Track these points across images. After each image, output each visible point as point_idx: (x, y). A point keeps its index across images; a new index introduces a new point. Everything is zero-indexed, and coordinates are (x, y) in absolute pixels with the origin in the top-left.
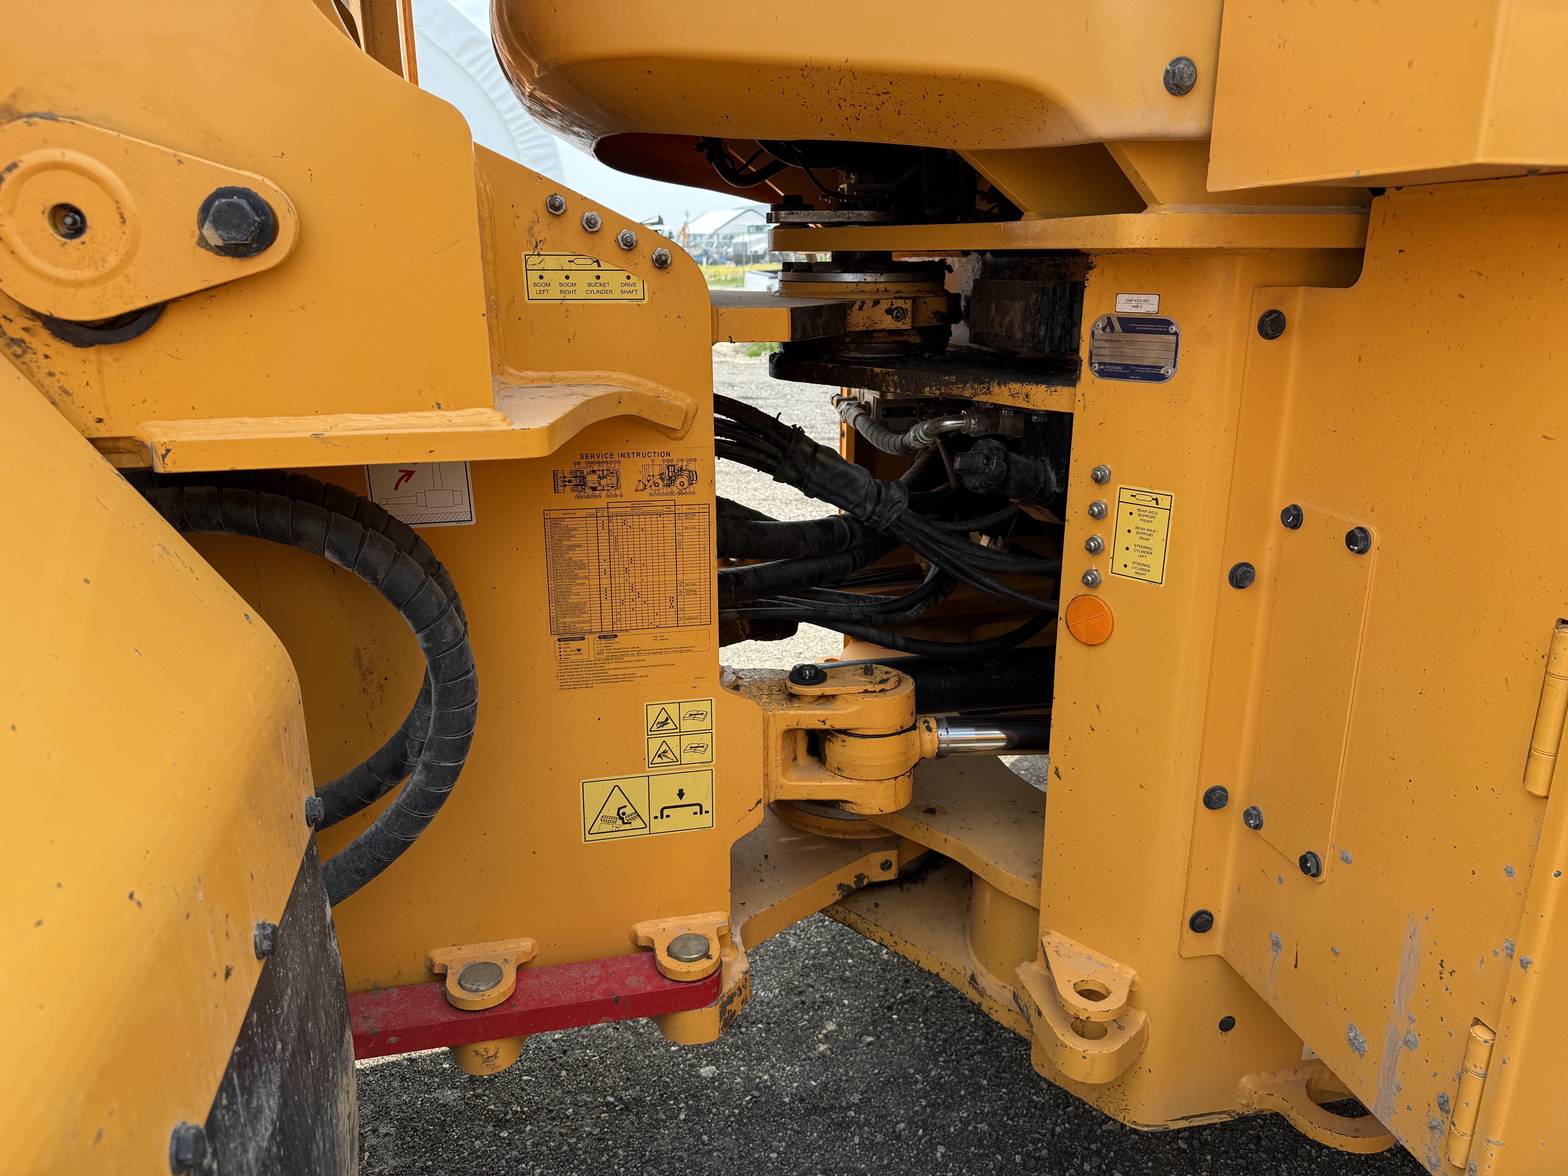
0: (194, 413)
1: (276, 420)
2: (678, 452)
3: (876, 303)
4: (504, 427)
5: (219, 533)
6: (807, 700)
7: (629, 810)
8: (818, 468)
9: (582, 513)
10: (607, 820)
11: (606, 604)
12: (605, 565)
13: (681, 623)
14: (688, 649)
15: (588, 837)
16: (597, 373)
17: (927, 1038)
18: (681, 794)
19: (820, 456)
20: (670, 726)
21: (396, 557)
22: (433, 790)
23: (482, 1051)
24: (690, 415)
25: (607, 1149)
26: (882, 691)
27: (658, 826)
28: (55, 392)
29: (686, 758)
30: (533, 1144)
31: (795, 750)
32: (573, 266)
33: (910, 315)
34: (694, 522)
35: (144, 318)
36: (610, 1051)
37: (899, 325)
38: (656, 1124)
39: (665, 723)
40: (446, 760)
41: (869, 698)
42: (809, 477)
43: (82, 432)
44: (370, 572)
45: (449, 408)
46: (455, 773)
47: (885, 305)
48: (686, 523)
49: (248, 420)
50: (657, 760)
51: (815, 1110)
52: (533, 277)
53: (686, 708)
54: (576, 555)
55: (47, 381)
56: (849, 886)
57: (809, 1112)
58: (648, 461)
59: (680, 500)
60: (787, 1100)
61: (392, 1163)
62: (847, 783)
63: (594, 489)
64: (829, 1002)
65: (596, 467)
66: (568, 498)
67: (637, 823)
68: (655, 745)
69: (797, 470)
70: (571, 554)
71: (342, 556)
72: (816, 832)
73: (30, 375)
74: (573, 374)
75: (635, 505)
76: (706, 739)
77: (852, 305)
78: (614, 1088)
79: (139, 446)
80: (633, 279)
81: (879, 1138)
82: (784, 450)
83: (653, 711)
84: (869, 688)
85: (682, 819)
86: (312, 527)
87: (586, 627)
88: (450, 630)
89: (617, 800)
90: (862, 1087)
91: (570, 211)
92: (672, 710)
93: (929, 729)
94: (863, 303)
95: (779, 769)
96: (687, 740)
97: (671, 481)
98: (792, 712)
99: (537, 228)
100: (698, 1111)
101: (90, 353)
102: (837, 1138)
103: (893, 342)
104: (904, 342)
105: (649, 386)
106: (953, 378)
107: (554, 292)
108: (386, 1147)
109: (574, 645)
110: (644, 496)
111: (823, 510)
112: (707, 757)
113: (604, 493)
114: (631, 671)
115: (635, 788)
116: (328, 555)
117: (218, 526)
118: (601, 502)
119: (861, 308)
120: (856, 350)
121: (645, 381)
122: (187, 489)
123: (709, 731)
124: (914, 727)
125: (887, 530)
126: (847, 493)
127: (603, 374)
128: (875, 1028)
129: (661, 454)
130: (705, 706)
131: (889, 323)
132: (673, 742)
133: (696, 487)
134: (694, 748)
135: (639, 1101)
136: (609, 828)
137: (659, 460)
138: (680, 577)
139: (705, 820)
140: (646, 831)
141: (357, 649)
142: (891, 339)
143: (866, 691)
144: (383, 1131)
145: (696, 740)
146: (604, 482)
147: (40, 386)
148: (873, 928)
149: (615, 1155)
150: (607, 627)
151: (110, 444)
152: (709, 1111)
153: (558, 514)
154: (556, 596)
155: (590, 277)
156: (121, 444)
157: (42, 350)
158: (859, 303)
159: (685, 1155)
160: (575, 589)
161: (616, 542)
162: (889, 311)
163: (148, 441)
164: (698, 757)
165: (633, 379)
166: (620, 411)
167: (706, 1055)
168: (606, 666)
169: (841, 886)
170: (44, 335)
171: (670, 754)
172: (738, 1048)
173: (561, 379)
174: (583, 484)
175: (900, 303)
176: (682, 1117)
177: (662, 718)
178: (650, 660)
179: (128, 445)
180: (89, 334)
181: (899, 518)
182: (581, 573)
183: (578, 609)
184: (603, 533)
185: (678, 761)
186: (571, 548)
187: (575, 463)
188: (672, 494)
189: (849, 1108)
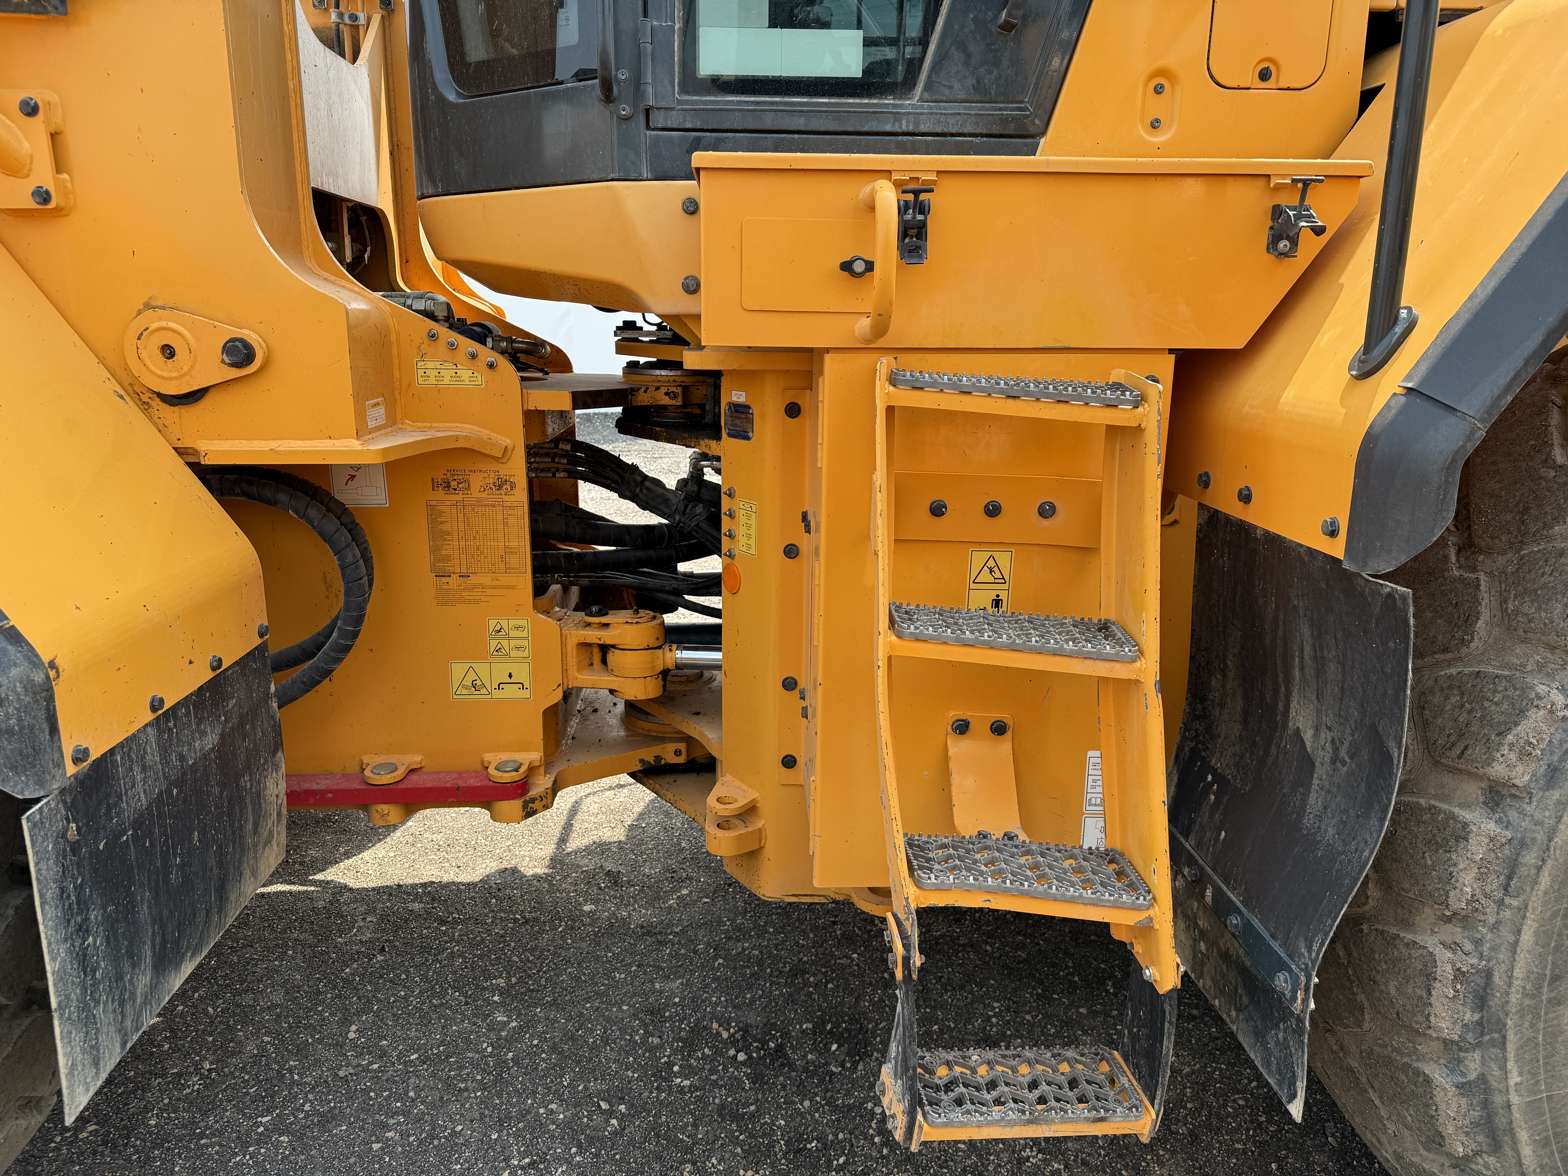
0: (220, 437)
1: (255, 442)
2: (504, 471)
3: (657, 388)
4: (360, 448)
5: (239, 498)
6: (595, 626)
7: (479, 683)
8: (644, 491)
9: (448, 503)
10: (466, 687)
11: (463, 556)
12: (462, 534)
13: (508, 571)
14: (512, 587)
15: (455, 697)
16: (456, 425)
17: (746, 903)
18: (510, 676)
19: (647, 483)
20: (503, 633)
21: (325, 515)
22: (342, 642)
23: (380, 810)
24: (510, 449)
25: (505, 941)
26: (637, 623)
27: (497, 694)
28: (160, 426)
29: (514, 653)
30: (460, 935)
31: (591, 659)
32: (442, 367)
33: (680, 396)
34: (515, 512)
35: (200, 394)
36: (530, 892)
37: (674, 402)
38: (542, 932)
39: (499, 631)
40: (348, 626)
41: (628, 626)
42: (638, 496)
43: (171, 444)
44: (311, 523)
45: (335, 438)
46: (355, 635)
47: (663, 390)
48: (510, 512)
49: (243, 441)
50: (495, 653)
51: (649, 933)
52: (421, 372)
53: (513, 623)
54: (445, 527)
55: (158, 421)
56: (649, 762)
57: (644, 934)
58: (486, 475)
59: (506, 498)
60: (632, 926)
61: (370, 936)
62: (615, 678)
63: (455, 489)
64: (690, 878)
65: (456, 477)
66: (440, 494)
67: (484, 691)
68: (493, 644)
69: (630, 491)
70: (442, 527)
71: (297, 513)
72: (641, 731)
73: (150, 418)
74: (442, 425)
75: (479, 500)
76: (525, 643)
77: (639, 389)
78: (523, 912)
79: (196, 453)
80: (476, 374)
81: (683, 951)
82: (622, 477)
83: (492, 623)
84: (629, 620)
85: (511, 692)
86: (283, 498)
87: (452, 569)
88: (350, 555)
89: (471, 676)
90: (686, 924)
91: (440, 337)
92: (504, 623)
93: (671, 650)
94: (647, 388)
95: (575, 667)
96: (513, 643)
97: (500, 487)
98: (581, 632)
99: (423, 347)
100: (572, 928)
101: (176, 409)
102: (656, 949)
103: (681, 412)
104: (689, 412)
105: (484, 433)
106: (686, 435)
107: (432, 381)
108: (368, 928)
109: (444, 580)
110: (484, 495)
111: (652, 519)
112: (526, 654)
113: (461, 492)
114: (478, 598)
115: (482, 669)
116: (290, 512)
117: (238, 495)
118: (459, 497)
119: (645, 392)
120: (657, 417)
121: (483, 430)
122: (226, 476)
123: (526, 638)
124: (659, 647)
125: (689, 532)
126: (662, 507)
127: (459, 425)
128: (714, 894)
129: (494, 472)
130: (523, 623)
131: (666, 401)
132: (505, 643)
133: (515, 491)
134: (518, 648)
135: (536, 919)
136: (467, 692)
137: (492, 475)
138: (507, 544)
139: (526, 694)
140: (490, 696)
141: (324, 573)
142: (680, 410)
143: (627, 622)
144: (368, 919)
145: (519, 643)
146: (460, 486)
147: (154, 424)
148: (666, 793)
149: (509, 945)
150: (464, 571)
151: (183, 450)
152: (579, 928)
153: (435, 503)
154: (434, 550)
155: (452, 373)
156: (189, 451)
157: (156, 407)
158: (643, 388)
159: (552, 949)
160: (445, 547)
161: (468, 521)
162: (667, 394)
163: (199, 450)
164: (520, 654)
165: (476, 428)
166: (458, 445)
167: (591, 899)
168: (464, 594)
169: (641, 761)
170: (158, 400)
171: (503, 650)
172: (615, 898)
173: (435, 428)
174: (448, 486)
175: (674, 389)
176: (560, 929)
177: (498, 628)
178: (490, 592)
179: (191, 451)
180: (175, 400)
181: (697, 525)
182: (449, 538)
183: (447, 559)
184: (461, 515)
185: (508, 655)
186: (442, 523)
187: (444, 474)
188: (501, 494)
189: (671, 934)
